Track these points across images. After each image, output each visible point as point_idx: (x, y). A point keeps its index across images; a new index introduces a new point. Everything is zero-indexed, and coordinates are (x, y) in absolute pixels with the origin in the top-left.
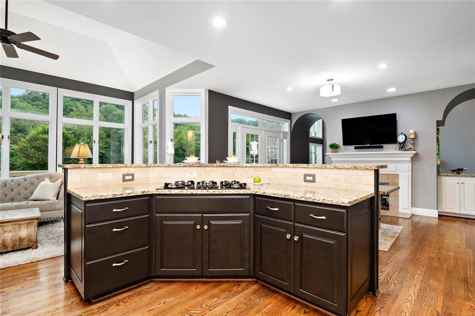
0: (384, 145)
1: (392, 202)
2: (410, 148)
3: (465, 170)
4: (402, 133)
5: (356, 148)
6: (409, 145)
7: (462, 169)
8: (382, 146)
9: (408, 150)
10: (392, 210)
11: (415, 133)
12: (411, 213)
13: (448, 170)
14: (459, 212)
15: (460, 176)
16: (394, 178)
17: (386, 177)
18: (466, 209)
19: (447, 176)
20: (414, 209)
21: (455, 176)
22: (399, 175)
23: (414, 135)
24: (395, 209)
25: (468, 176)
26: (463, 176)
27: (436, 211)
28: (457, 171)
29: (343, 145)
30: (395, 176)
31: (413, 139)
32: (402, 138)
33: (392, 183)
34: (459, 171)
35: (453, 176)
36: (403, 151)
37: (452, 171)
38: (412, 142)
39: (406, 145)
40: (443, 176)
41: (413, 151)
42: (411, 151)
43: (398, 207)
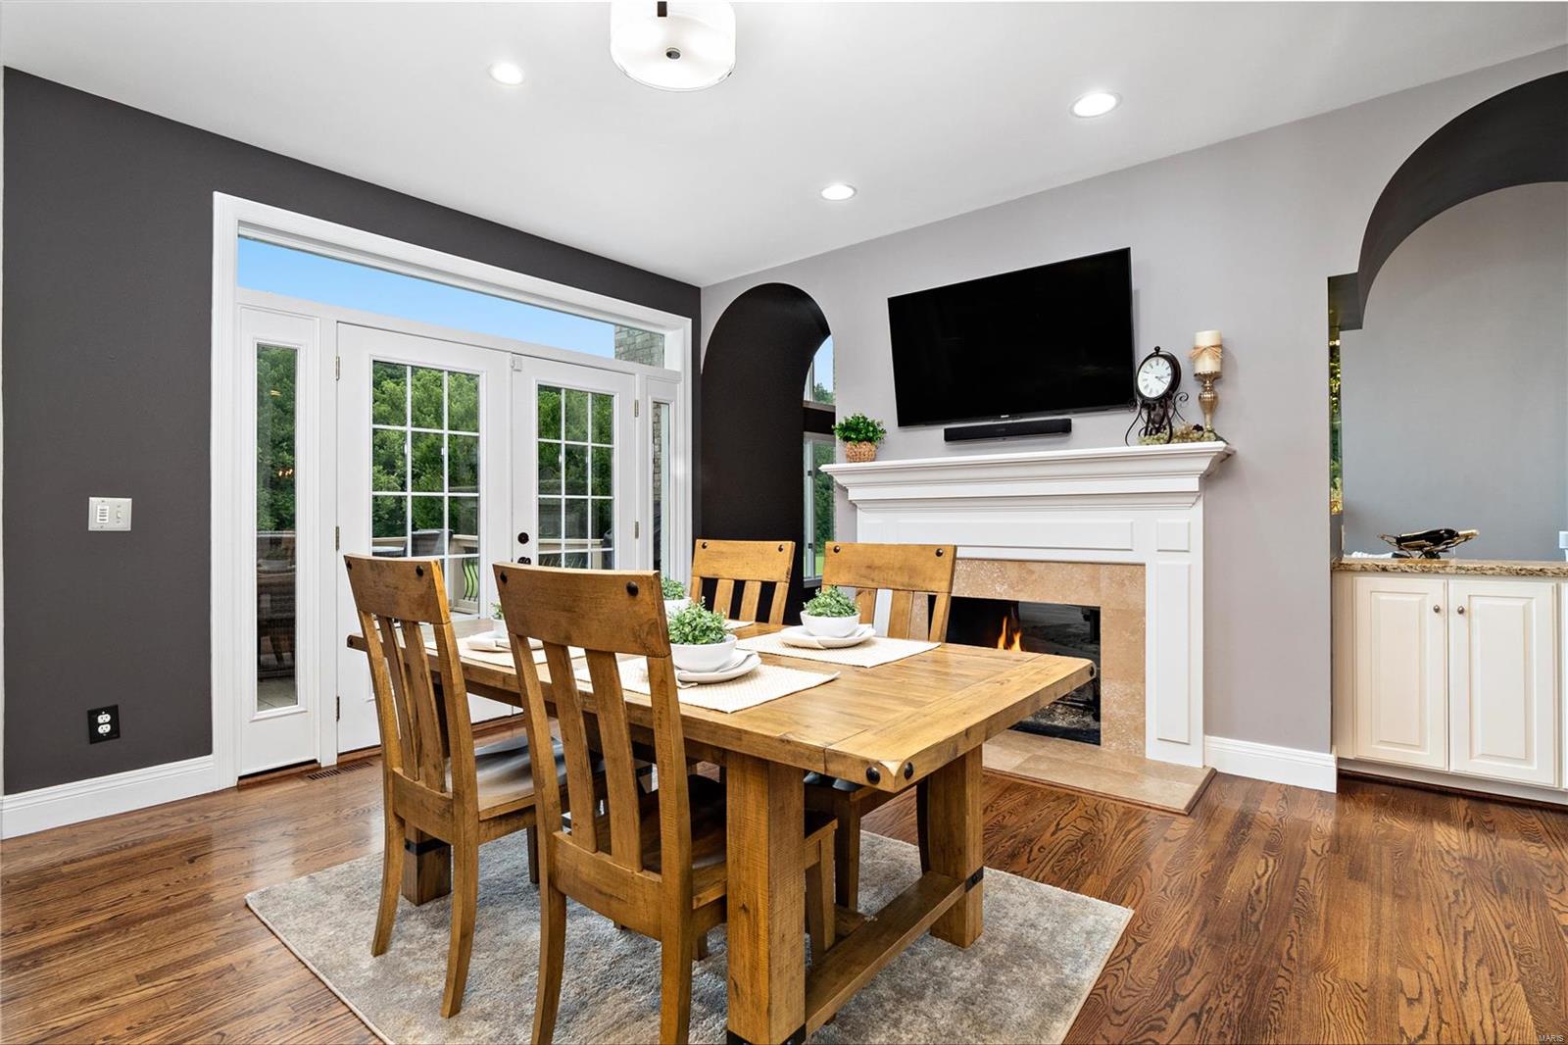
0: (1076, 418)
1: (1115, 706)
2: (1198, 428)
3: (1467, 537)
4: (1158, 349)
5: (950, 437)
6: (1189, 412)
7: (1451, 533)
8: (1068, 422)
9: (1184, 437)
10: (1114, 744)
11: (1220, 346)
12: (1204, 766)
13: (1383, 538)
14: (1443, 766)
15: (1448, 574)
16: (1122, 584)
17: (1085, 579)
18: (1478, 749)
19: (1384, 569)
20: (1216, 742)
21: (1425, 571)
22: (1144, 565)
23: (1214, 357)
24: (1130, 742)
25: (1491, 572)
26: (1463, 572)
27: (1328, 755)
28: (1423, 542)
29: (900, 425)
30: (1127, 572)
31: (1211, 380)
32: (1159, 376)
33: (1113, 610)
34: (1437, 544)
35: (1413, 572)
36: (1162, 441)
37: (1400, 541)
38: (1208, 395)
39: (1175, 409)
40: (1361, 571)
41: (1209, 439)
42: (1199, 440)
43: (1140, 730)
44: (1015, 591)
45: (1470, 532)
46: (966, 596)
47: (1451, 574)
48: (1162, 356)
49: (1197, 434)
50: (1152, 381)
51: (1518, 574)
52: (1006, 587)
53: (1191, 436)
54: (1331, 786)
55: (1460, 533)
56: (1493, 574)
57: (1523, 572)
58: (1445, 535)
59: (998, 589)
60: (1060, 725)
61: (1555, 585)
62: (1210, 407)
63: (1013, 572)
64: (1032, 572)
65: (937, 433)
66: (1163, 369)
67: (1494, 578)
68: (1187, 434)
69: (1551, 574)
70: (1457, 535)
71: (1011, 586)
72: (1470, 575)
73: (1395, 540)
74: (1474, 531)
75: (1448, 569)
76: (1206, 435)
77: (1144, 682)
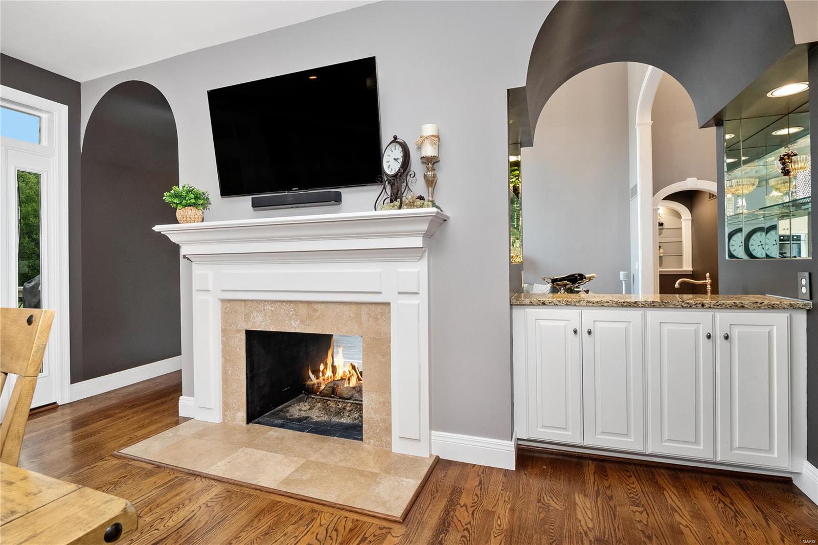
0: (343, 191)
1: (372, 412)
2: (421, 198)
3: (590, 279)
4: (395, 138)
5: (256, 205)
6: (417, 186)
7: (582, 277)
8: (339, 194)
9: (411, 205)
10: (372, 441)
11: (438, 137)
12: (431, 455)
13: (544, 279)
14: (580, 442)
15: (582, 306)
16: (376, 319)
17: (352, 315)
18: (599, 430)
19: (544, 304)
20: (439, 436)
21: (568, 304)
22: (389, 304)
23: (432, 144)
24: (383, 439)
25: (606, 304)
26: (591, 304)
27: (510, 442)
28: (566, 282)
29: (222, 195)
30: (379, 309)
31: (431, 162)
32: (396, 158)
33: (370, 338)
34: (574, 283)
35: (560, 305)
36: (396, 207)
37: (554, 281)
38: (430, 173)
39: (407, 185)
40: (530, 305)
41: (428, 206)
42: (421, 207)
43: (388, 430)
44: (305, 325)
45: (591, 275)
46: (271, 330)
47: (583, 306)
48: (398, 142)
49: (419, 202)
50: (391, 162)
51: (622, 305)
52: (299, 322)
53: (415, 204)
54: (511, 465)
55: (587, 276)
56: (608, 306)
57: (625, 304)
58: (578, 278)
59: (293, 324)
60: (345, 421)
61: (643, 312)
62: (431, 182)
63: (303, 310)
64: (315, 310)
65: (246, 201)
66: (398, 153)
67: (608, 308)
68: (413, 202)
69: (641, 305)
70: (585, 278)
71: (302, 322)
72: (595, 306)
73: (550, 281)
74: (594, 275)
75: (581, 302)
76: (426, 203)
77: (390, 393)
